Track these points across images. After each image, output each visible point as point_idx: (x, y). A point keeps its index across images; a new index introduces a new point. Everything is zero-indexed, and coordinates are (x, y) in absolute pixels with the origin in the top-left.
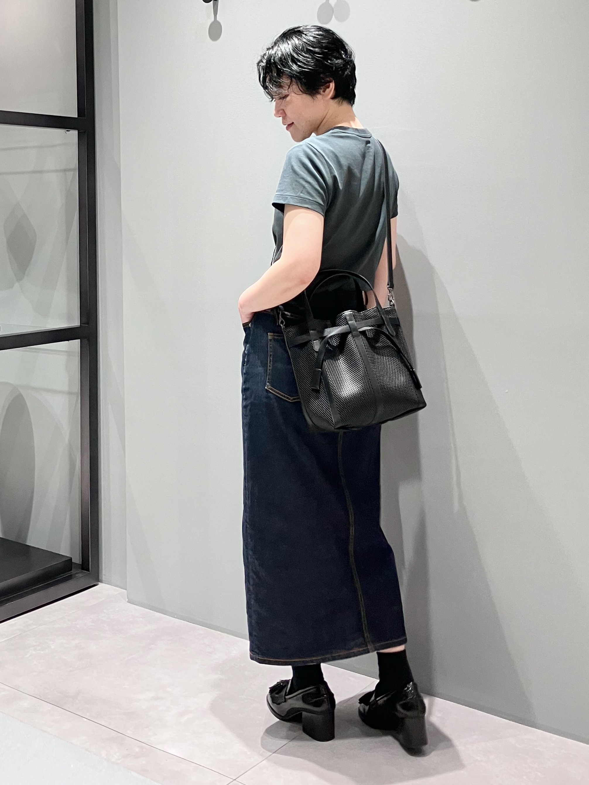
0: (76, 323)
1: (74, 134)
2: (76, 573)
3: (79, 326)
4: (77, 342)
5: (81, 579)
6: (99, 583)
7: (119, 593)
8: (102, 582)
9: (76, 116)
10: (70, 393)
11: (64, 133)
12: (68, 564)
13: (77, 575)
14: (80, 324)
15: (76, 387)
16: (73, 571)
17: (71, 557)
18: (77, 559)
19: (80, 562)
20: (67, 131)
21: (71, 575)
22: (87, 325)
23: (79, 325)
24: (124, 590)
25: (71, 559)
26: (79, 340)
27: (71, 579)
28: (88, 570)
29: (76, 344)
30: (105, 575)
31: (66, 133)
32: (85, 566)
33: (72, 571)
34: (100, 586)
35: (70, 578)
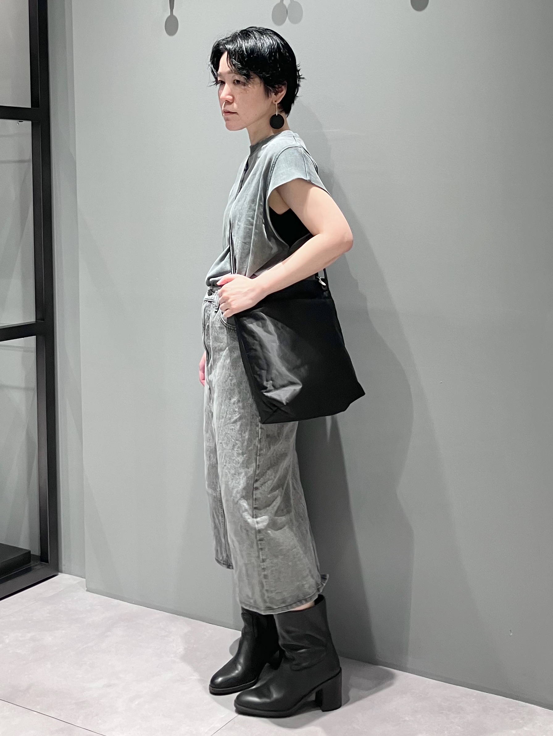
0: (31, 318)
1: (27, 125)
2: (36, 566)
3: (35, 322)
4: (34, 338)
5: (40, 570)
6: (59, 573)
7: (78, 583)
8: (61, 572)
9: (30, 107)
10: (27, 389)
11: (17, 124)
12: (27, 557)
13: (35, 567)
14: (35, 320)
15: (33, 384)
16: (32, 564)
17: (28, 550)
18: (36, 551)
19: (39, 554)
20: (19, 121)
21: (30, 567)
22: (43, 321)
23: (33, 322)
24: (84, 580)
25: (29, 552)
26: (35, 336)
27: (31, 571)
28: (47, 562)
29: (32, 340)
30: (64, 565)
31: (19, 124)
32: (43, 558)
33: (32, 562)
34: (60, 576)
35: (28, 570)
